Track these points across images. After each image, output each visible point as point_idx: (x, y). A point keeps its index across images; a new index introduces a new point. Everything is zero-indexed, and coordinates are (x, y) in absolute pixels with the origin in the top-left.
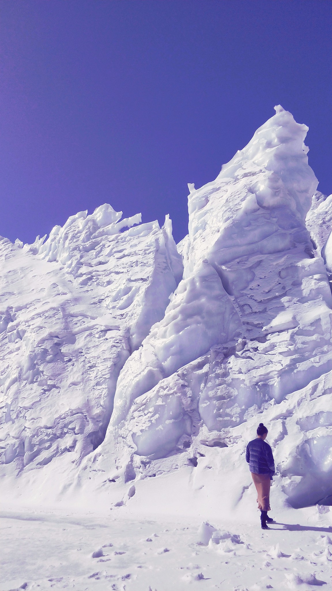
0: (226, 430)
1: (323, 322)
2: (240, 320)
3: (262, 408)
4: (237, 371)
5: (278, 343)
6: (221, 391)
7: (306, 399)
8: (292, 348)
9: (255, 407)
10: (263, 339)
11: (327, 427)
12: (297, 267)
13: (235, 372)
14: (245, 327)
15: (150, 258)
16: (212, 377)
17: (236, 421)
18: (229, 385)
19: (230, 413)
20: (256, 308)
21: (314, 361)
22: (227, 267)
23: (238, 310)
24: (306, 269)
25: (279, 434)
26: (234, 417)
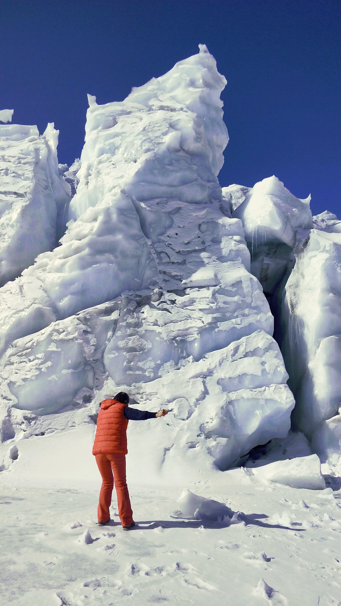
0: (137, 385)
1: (244, 285)
2: (156, 268)
3: (179, 365)
4: (152, 323)
5: (199, 300)
6: (133, 343)
7: (227, 360)
8: (214, 306)
9: (171, 362)
10: (181, 292)
11: (252, 389)
12: (217, 223)
13: (150, 324)
14: (161, 276)
15: (28, 171)
16: (121, 327)
17: (150, 376)
18: (142, 337)
19: (143, 367)
20: (175, 258)
21: (236, 323)
22: (146, 205)
23: (155, 256)
24: (226, 228)
25: (201, 393)
26: (147, 372)
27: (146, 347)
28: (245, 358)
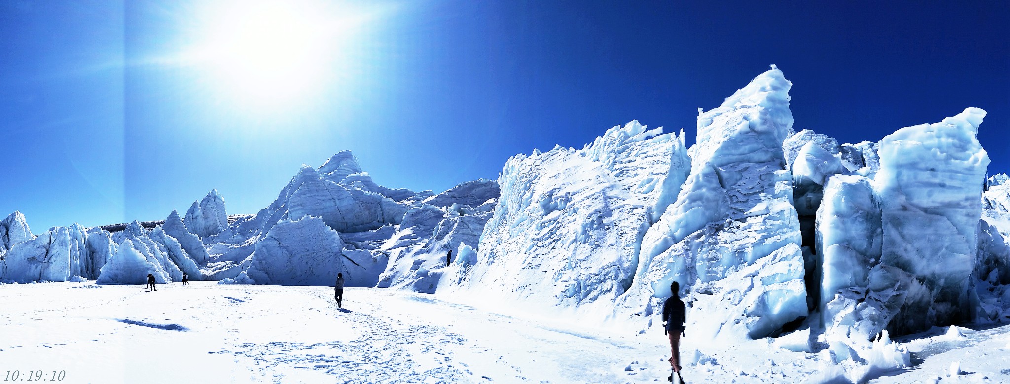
0: (713, 282)
1: (785, 213)
2: (729, 206)
3: (738, 269)
4: (724, 242)
5: (755, 224)
6: (712, 255)
7: (768, 264)
8: (763, 228)
9: (733, 267)
10: (744, 220)
11: (780, 284)
12: (772, 175)
13: (722, 242)
14: (732, 211)
15: (668, 159)
16: (706, 246)
17: (720, 277)
18: (717, 251)
19: (716, 271)
20: (741, 199)
21: (777, 239)
22: (723, 169)
23: (728, 199)
24: (779, 177)
25: (748, 287)
26: (718, 274)
27: (720, 258)
28: (780, 263)
